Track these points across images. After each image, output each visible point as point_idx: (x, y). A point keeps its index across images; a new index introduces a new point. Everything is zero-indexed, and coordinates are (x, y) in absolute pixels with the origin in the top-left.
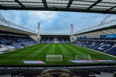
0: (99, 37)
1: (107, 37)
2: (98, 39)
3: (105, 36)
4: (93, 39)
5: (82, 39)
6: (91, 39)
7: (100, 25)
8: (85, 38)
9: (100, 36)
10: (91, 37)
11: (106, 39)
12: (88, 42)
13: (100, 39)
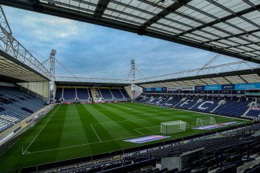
0: (193, 89)
1: (207, 89)
2: (192, 92)
3: (203, 87)
4: (181, 92)
5: (157, 92)
6: (177, 92)
7: (202, 69)
8: (164, 90)
9: (196, 87)
10: (177, 88)
11: (206, 92)
12: (171, 98)
13: (196, 92)
